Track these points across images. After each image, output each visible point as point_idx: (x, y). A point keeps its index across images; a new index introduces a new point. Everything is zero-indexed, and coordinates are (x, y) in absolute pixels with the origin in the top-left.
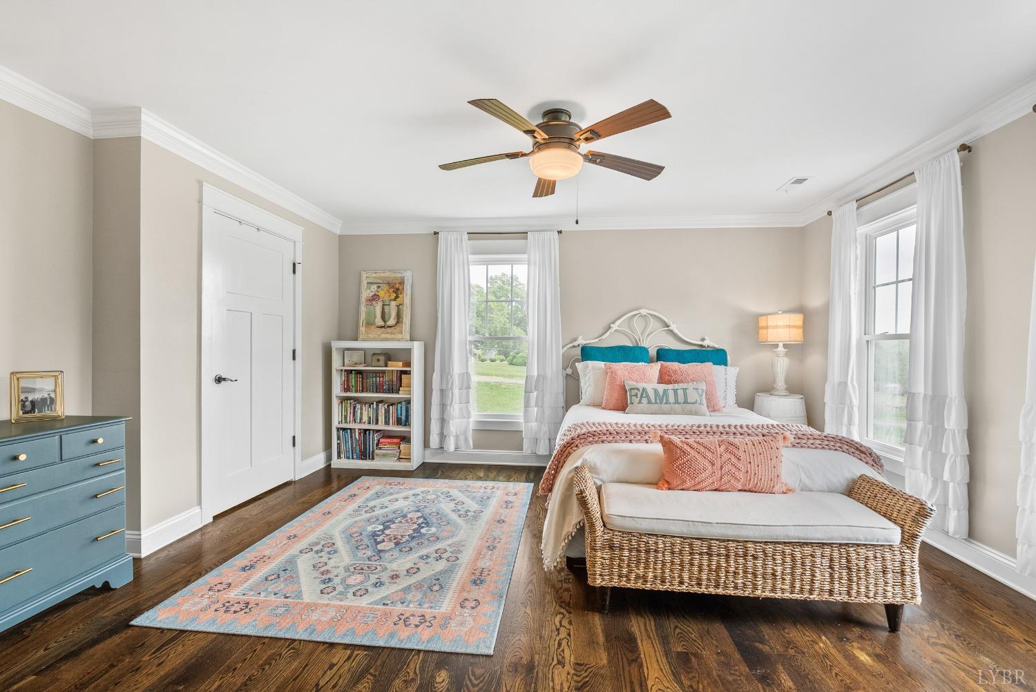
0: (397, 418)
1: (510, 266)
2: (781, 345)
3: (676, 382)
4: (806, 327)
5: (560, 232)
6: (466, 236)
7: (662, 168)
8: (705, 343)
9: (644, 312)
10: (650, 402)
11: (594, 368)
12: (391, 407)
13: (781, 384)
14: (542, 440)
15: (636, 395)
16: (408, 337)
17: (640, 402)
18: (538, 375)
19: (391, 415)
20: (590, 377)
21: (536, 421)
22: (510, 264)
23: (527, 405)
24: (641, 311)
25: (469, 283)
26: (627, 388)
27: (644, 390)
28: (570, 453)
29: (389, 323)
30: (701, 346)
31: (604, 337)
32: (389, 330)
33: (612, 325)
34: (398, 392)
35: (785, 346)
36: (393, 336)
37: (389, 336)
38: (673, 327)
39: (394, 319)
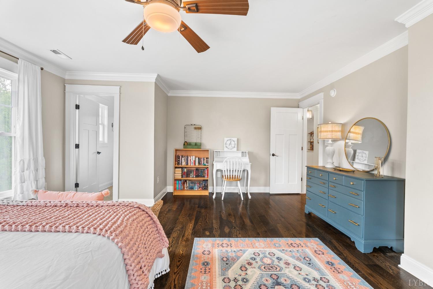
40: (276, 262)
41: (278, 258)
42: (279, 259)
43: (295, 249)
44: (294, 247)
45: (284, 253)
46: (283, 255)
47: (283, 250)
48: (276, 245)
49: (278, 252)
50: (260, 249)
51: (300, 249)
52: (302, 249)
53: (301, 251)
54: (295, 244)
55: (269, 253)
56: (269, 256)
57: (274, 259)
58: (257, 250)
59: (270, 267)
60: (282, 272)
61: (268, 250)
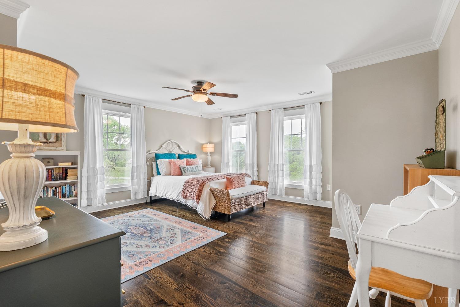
0: (62, 194)
1: (119, 117)
2: (209, 153)
3: (192, 165)
4: (215, 148)
5: (145, 107)
6: (101, 100)
7: (214, 103)
8: (190, 152)
9: (173, 141)
10: (190, 172)
11: (165, 162)
12: (57, 189)
13: (209, 164)
14: (140, 193)
15: (186, 170)
16: (65, 149)
17: (187, 172)
18: (137, 166)
19: (57, 193)
20: (163, 165)
21: (137, 185)
22: (119, 116)
23: (132, 178)
24: (172, 141)
25: (103, 123)
26: (181, 168)
27: (187, 168)
28: (204, 186)
29: (50, 141)
30: (188, 153)
31: (160, 150)
32: (51, 145)
33: (163, 146)
34: (65, 178)
35: (210, 153)
36: (55, 148)
37: (52, 148)
38: (181, 147)
39: (54, 138)
40: (156, 244)
41: (156, 247)
42: (154, 247)
43: (143, 259)
44: (144, 261)
45: (152, 252)
46: (152, 251)
47: (154, 254)
48: (163, 255)
49: (157, 251)
50: (173, 247)
51: (138, 261)
52: (135, 262)
53: (137, 260)
54: (143, 265)
55: (164, 247)
56: (164, 245)
57: (158, 245)
58: (174, 245)
59: (158, 241)
60: (149, 241)
61: (166, 248)
